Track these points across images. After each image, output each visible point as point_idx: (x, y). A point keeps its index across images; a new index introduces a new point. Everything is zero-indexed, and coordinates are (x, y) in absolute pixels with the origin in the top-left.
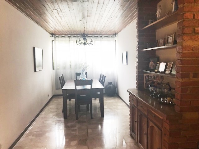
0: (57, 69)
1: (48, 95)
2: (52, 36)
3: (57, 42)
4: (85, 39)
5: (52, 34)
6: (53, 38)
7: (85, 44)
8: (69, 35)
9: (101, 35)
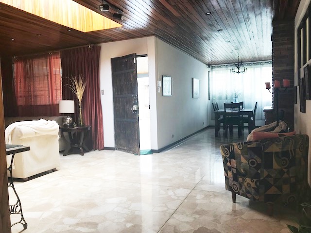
0: (213, 100)
1: (203, 123)
2: (209, 67)
3: (214, 72)
4: (238, 68)
5: (209, 65)
6: (210, 69)
7: (238, 73)
8: (226, 65)
9: (261, 62)
